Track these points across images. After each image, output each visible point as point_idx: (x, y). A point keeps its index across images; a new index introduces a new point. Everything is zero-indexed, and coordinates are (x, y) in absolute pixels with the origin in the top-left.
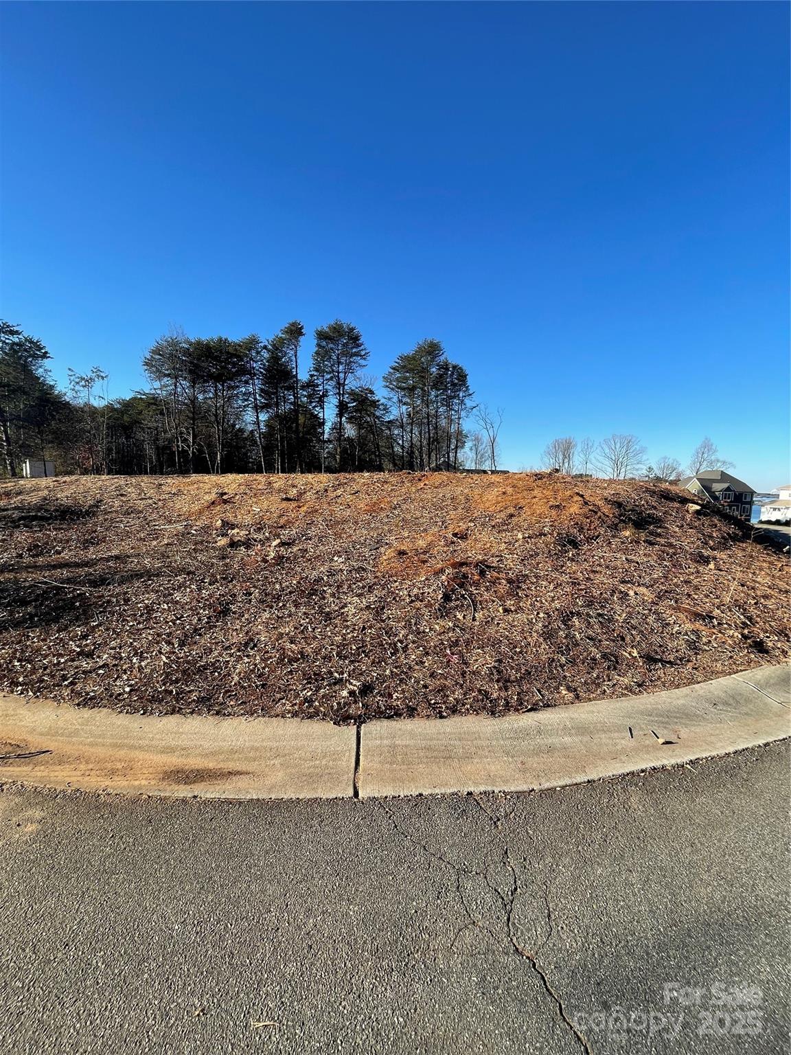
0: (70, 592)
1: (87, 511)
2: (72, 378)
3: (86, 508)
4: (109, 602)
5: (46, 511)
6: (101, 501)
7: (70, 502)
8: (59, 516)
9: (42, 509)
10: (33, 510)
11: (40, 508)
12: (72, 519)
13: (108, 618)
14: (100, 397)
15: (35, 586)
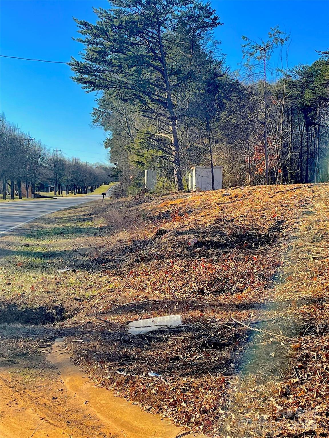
0: (262, 339)
1: (266, 236)
2: (246, 49)
3: (266, 231)
4: (308, 356)
5: (222, 235)
6: (283, 221)
7: (246, 224)
8: (236, 242)
9: (217, 232)
10: (208, 233)
11: (215, 231)
12: (250, 247)
13: (308, 375)
14: (278, 70)
15: (225, 327)
